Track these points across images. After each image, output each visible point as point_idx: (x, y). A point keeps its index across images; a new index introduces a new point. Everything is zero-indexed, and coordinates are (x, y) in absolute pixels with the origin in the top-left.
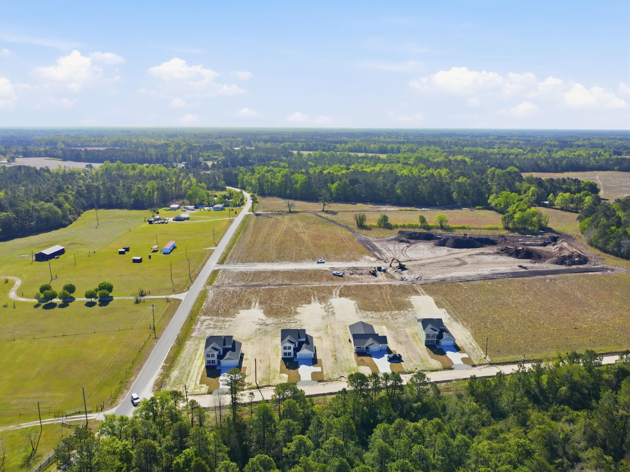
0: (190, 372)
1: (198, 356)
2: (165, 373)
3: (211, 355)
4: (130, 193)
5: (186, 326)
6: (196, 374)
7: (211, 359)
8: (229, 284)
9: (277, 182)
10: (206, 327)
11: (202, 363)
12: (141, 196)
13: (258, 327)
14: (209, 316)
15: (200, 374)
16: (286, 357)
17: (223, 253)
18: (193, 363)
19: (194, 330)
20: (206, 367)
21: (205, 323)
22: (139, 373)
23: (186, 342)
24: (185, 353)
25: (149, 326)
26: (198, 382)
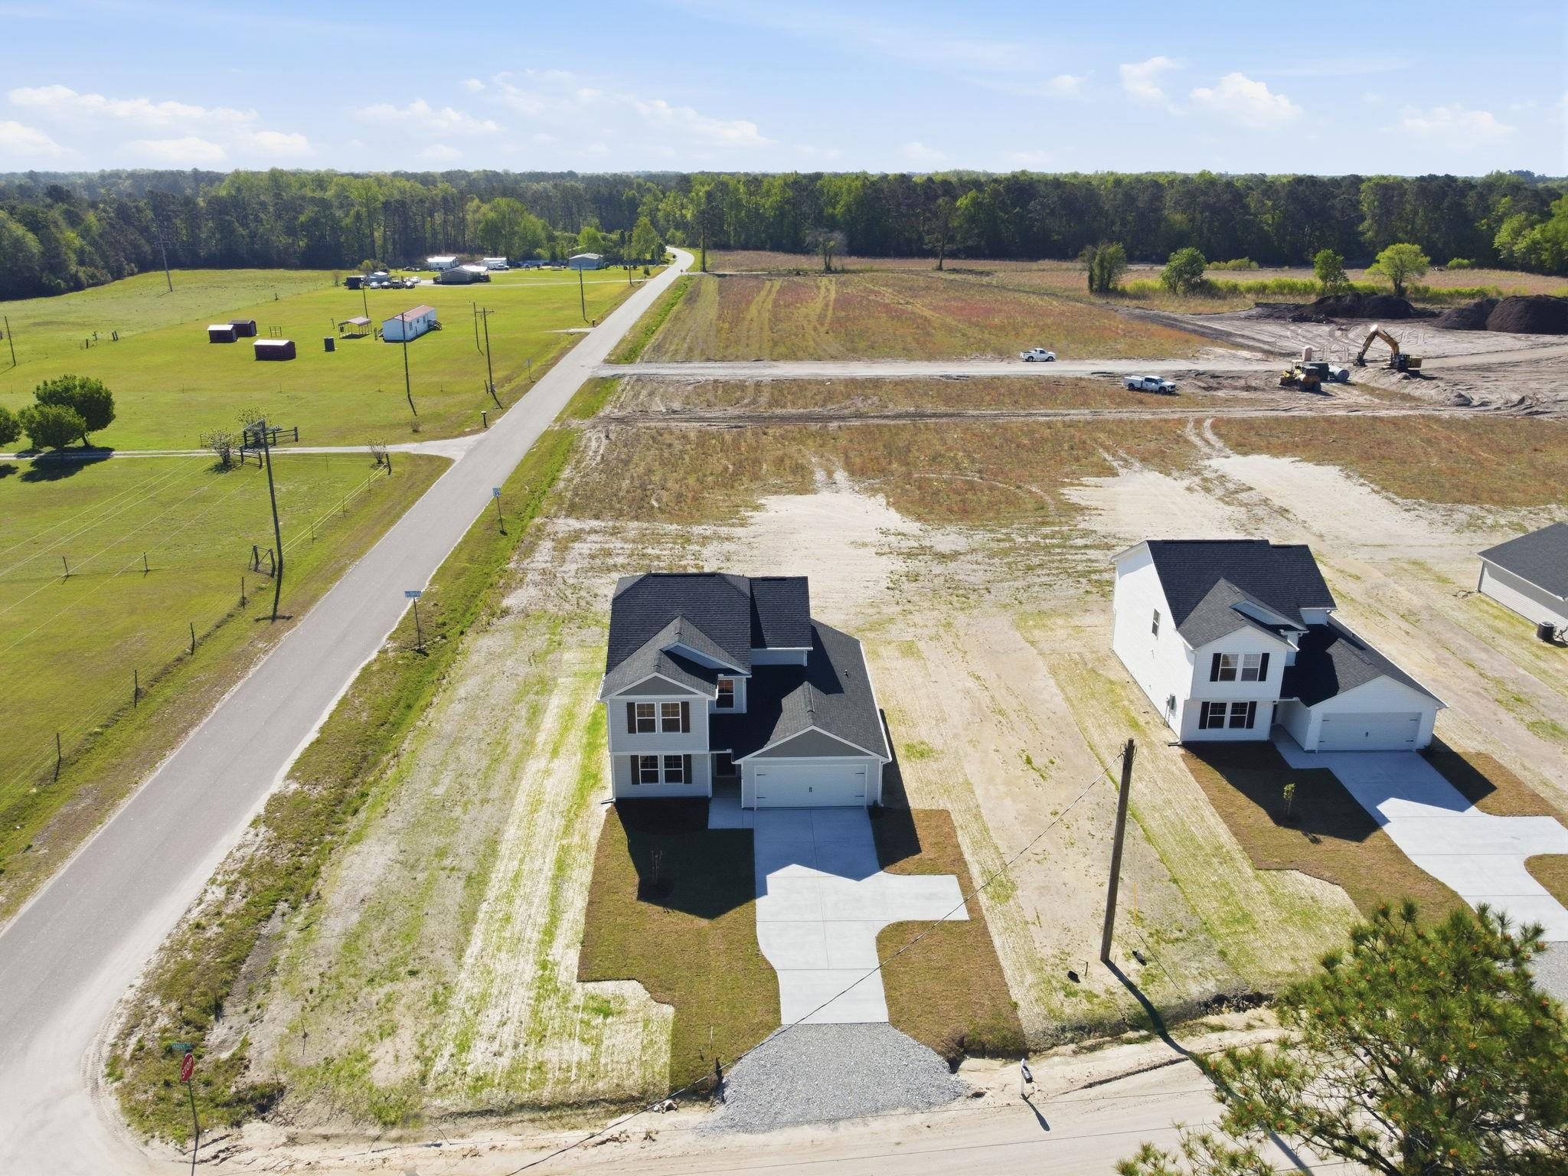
0: (491, 847)
1: (549, 722)
2: (283, 861)
3: (658, 719)
4: (296, 218)
5: (471, 560)
6: (549, 869)
7: (661, 745)
8: (674, 412)
9: (768, 203)
10: (586, 563)
11: (589, 778)
12: (332, 227)
13: (899, 566)
14: (597, 517)
15: (582, 875)
16: (1212, 734)
17: (622, 341)
18: (514, 777)
19: (514, 582)
20: (623, 807)
21: (582, 548)
22: (63, 856)
23: (468, 640)
24: (459, 708)
25: (248, 559)
26: (567, 957)
